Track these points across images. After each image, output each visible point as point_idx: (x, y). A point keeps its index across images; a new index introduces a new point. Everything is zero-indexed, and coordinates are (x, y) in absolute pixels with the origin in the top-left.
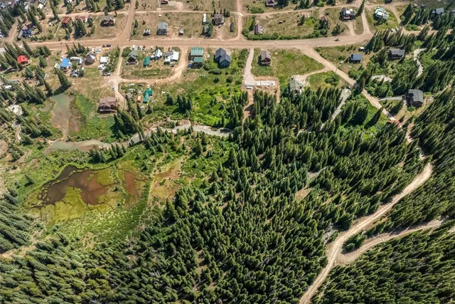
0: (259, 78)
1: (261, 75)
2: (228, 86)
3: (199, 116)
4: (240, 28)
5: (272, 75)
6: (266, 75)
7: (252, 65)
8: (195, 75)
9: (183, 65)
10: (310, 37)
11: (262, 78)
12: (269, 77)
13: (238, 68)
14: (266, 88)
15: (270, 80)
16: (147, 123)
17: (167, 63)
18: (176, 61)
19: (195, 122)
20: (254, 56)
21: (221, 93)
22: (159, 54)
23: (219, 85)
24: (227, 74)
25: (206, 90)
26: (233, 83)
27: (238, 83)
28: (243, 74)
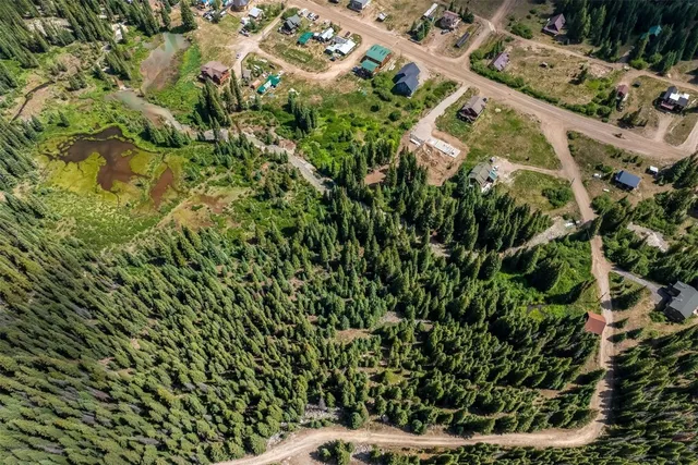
0: (441, 134)
1: (446, 131)
2: (386, 123)
3: (313, 145)
4: (474, 47)
5: (465, 139)
6: (456, 134)
7: (446, 110)
8: (352, 86)
9: (349, 64)
10: (574, 109)
11: (446, 136)
12: (456, 140)
13: (421, 105)
14: (438, 154)
15: (456, 146)
16: (242, 120)
17: (328, 52)
18: (343, 55)
19: (301, 152)
20: (461, 98)
21: (369, 129)
22: (328, 34)
23: (375, 116)
24: (398, 105)
25: (352, 115)
26: (397, 123)
27: (404, 127)
28: (422, 116)
